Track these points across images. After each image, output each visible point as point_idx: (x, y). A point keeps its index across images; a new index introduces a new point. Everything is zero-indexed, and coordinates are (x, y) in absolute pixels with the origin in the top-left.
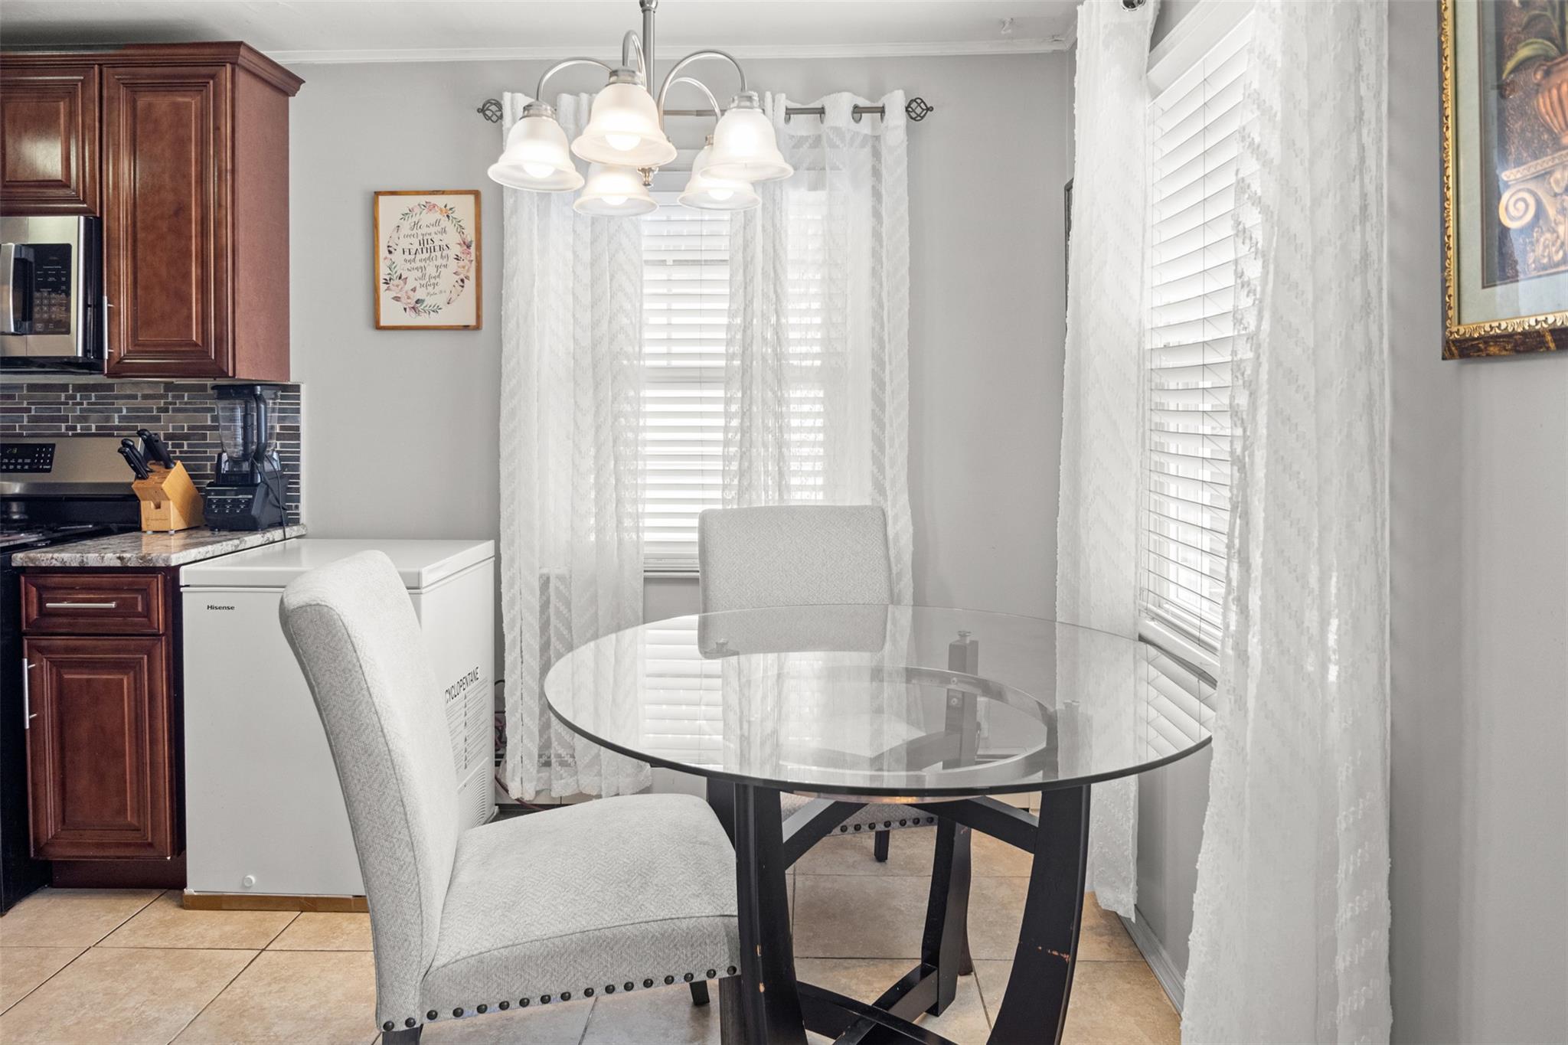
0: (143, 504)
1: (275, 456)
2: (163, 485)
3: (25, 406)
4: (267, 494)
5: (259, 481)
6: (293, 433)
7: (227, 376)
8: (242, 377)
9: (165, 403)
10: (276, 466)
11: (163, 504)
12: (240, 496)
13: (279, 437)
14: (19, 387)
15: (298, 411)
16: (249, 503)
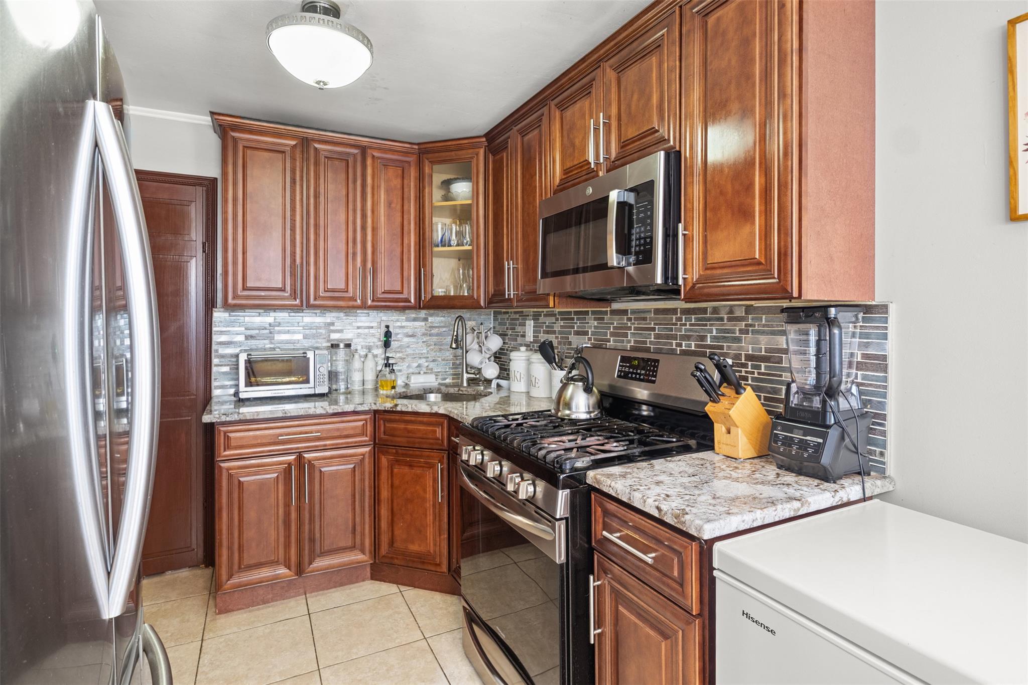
0: (716, 425)
1: (854, 390)
2: (731, 412)
3: (652, 326)
4: (842, 438)
5: (833, 422)
6: (880, 363)
7: (791, 298)
8: (809, 298)
9: (746, 325)
10: (855, 403)
11: (733, 429)
12: (808, 438)
13: (860, 366)
14: (649, 311)
15: (885, 337)
16: (819, 448)
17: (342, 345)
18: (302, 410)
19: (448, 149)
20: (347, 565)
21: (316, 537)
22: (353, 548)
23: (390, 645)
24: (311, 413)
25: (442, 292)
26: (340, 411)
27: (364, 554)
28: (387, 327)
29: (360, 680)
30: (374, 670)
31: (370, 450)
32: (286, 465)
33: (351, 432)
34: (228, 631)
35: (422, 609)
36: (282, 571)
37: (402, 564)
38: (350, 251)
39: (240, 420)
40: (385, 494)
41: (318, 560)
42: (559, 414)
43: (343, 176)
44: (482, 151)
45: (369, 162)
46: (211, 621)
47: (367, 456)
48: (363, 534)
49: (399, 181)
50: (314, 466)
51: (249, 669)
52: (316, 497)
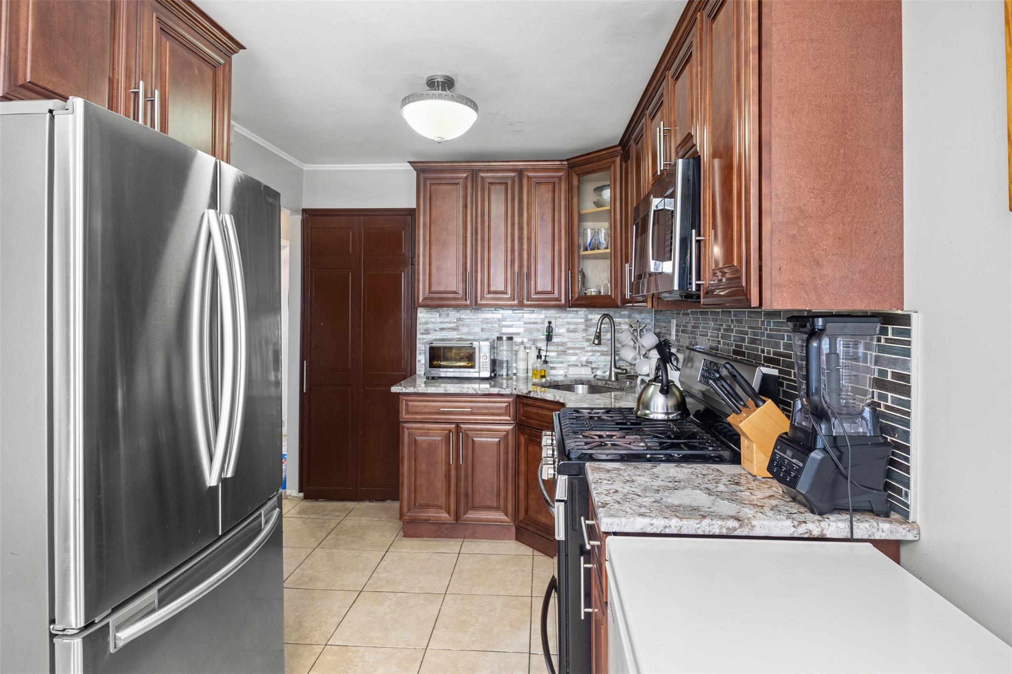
0: (742, 438)
2: (741, 425)
5: (819, 446)
8: (780, 306)
15: (907, 352)
16: (798, 472)
17: (504, 338)
18: (458, 389)
19: (590, 162)
20: (493, 522)
21: (469, 493)
22: (497, 508)
23: (503, 593)
24: (465, 392)
25: (594, 291)
26: (487, 393)
27: (506, 516)
28: (550, 323)
29: (468, 610)
30: (481, 607)
31: (513, 428)
32: (448, 432)
33: (497, 411)
34: (404, 550)
35: (543, 573)
36: (444, 515)
37: (533, 531)
38: (509, 259)
39: (415, 393)
40: (523, 468)
41: (470, 512)
42: (639, 413)
43: (503, 196)
44: (618, 159)
45: (525, 181)
46: (398, 540)
47: (510, 433)
48: (506, 499)
49: (550, 195)
50: (467, 435)
51: (404, 579)
52: (469, 460)
